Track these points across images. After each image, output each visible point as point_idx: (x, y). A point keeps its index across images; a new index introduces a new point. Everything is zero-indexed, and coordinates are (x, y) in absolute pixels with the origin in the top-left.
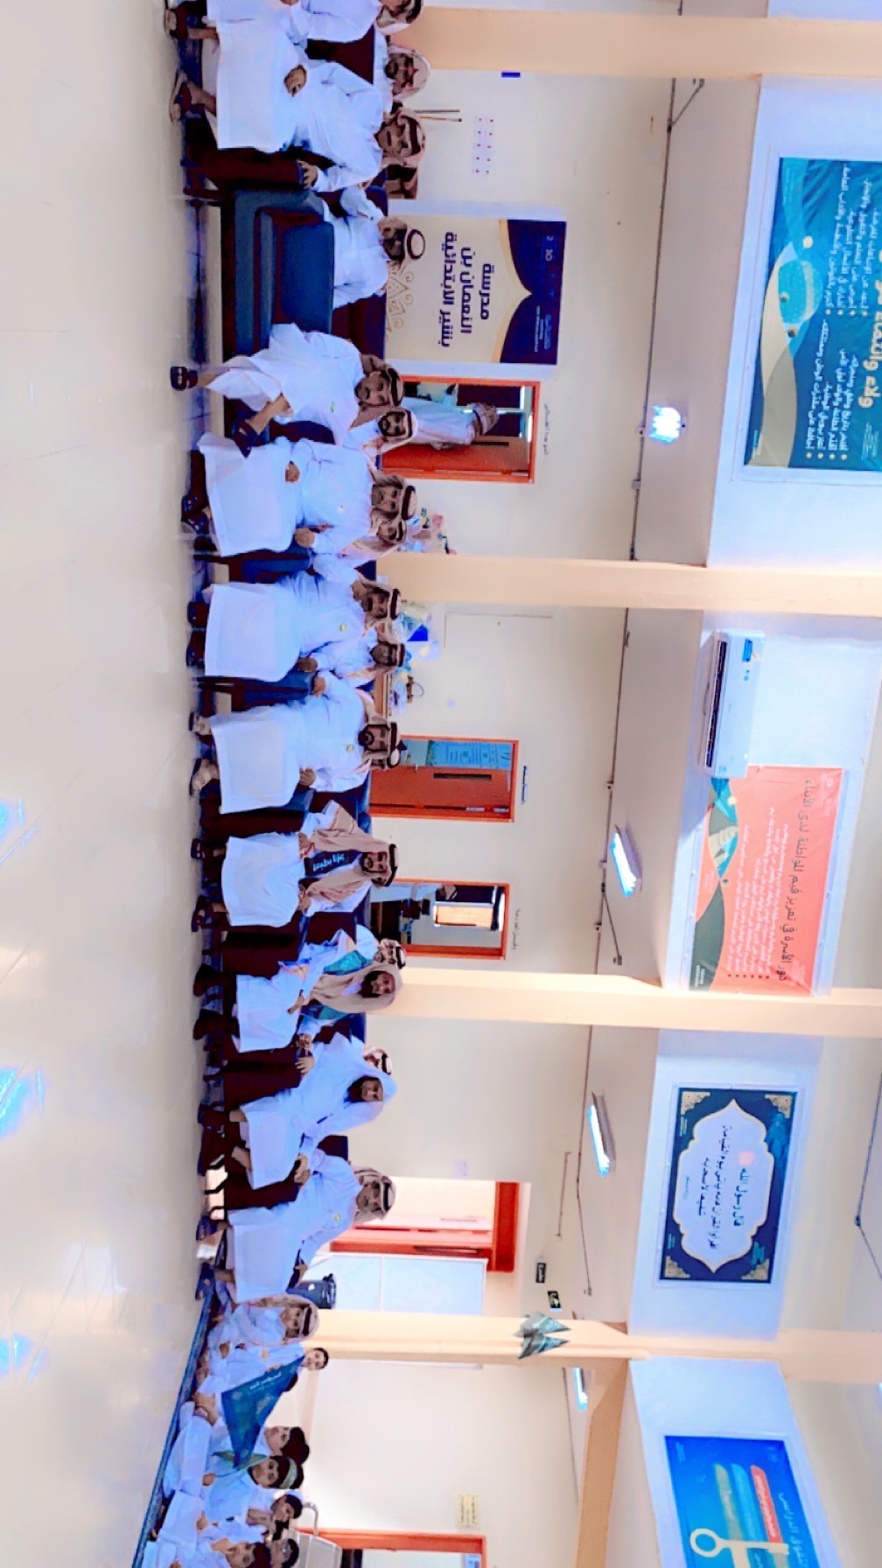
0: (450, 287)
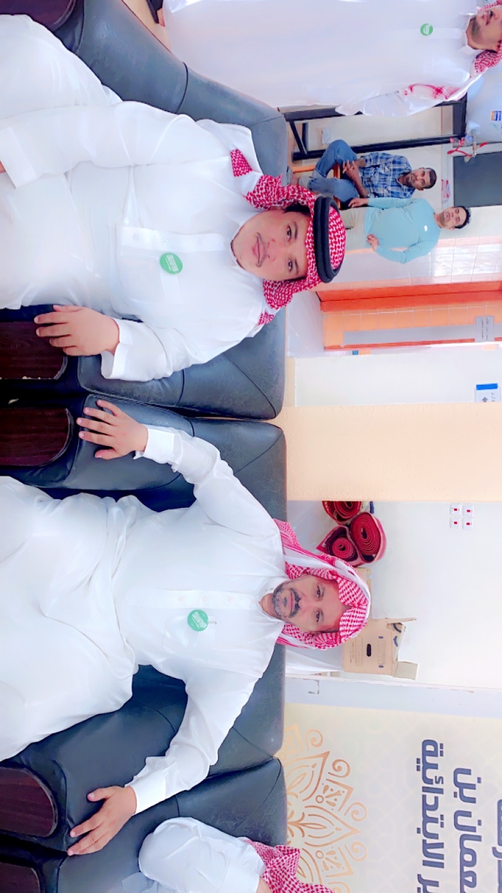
0: (435, 836)
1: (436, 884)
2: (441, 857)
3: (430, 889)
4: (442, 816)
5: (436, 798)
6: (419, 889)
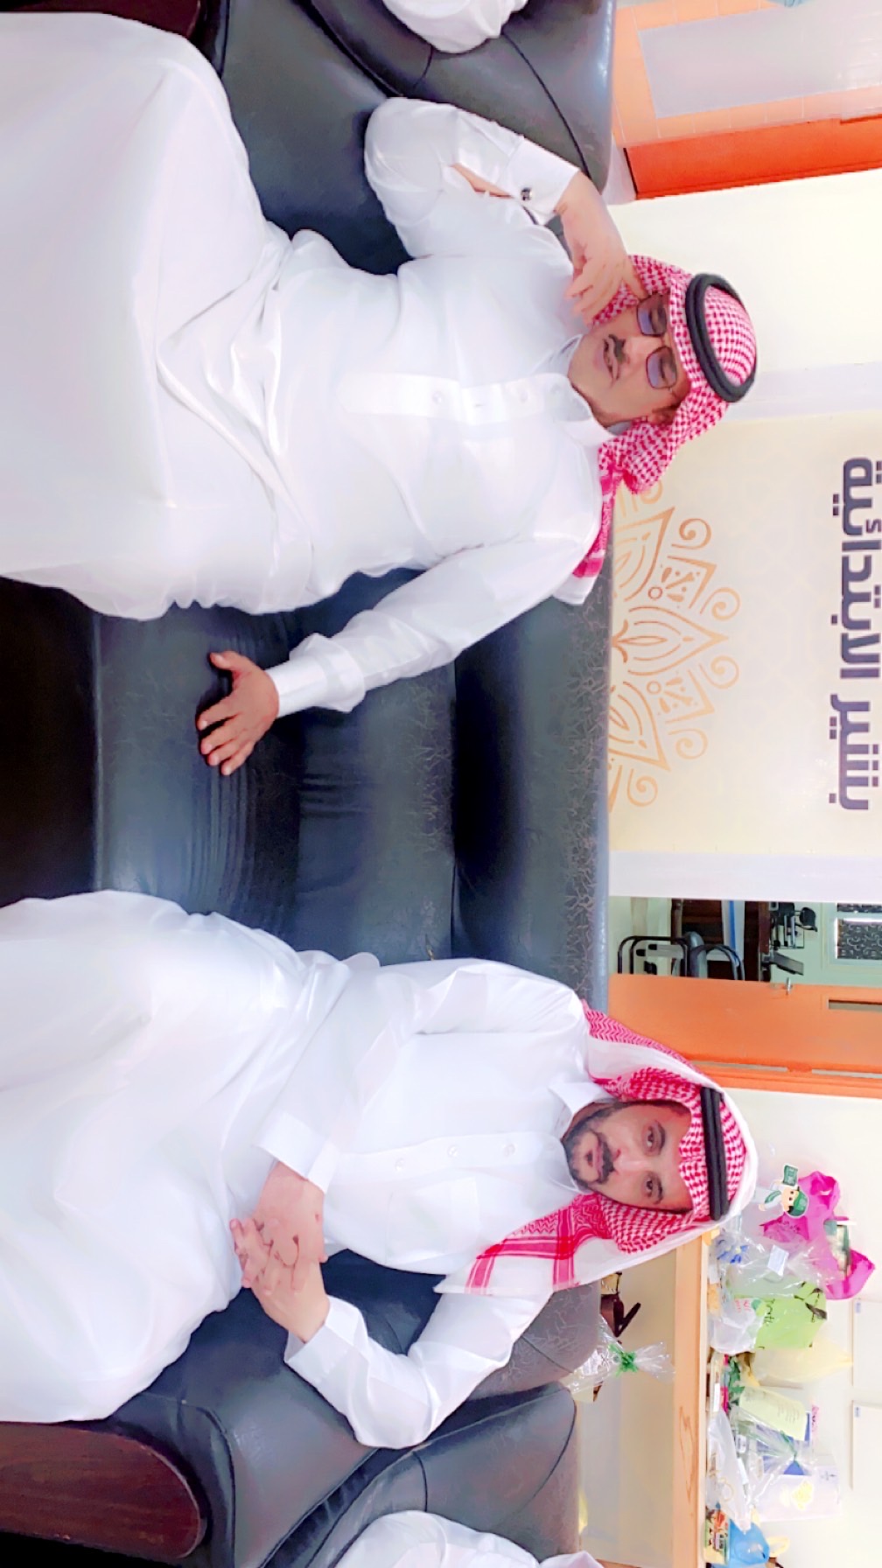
0: (865, 625)
1: (863, 707)
2: (874, 658)
3: (853, 717)
4: (877, 588)
5: (868, 560)
6: (833, 721)
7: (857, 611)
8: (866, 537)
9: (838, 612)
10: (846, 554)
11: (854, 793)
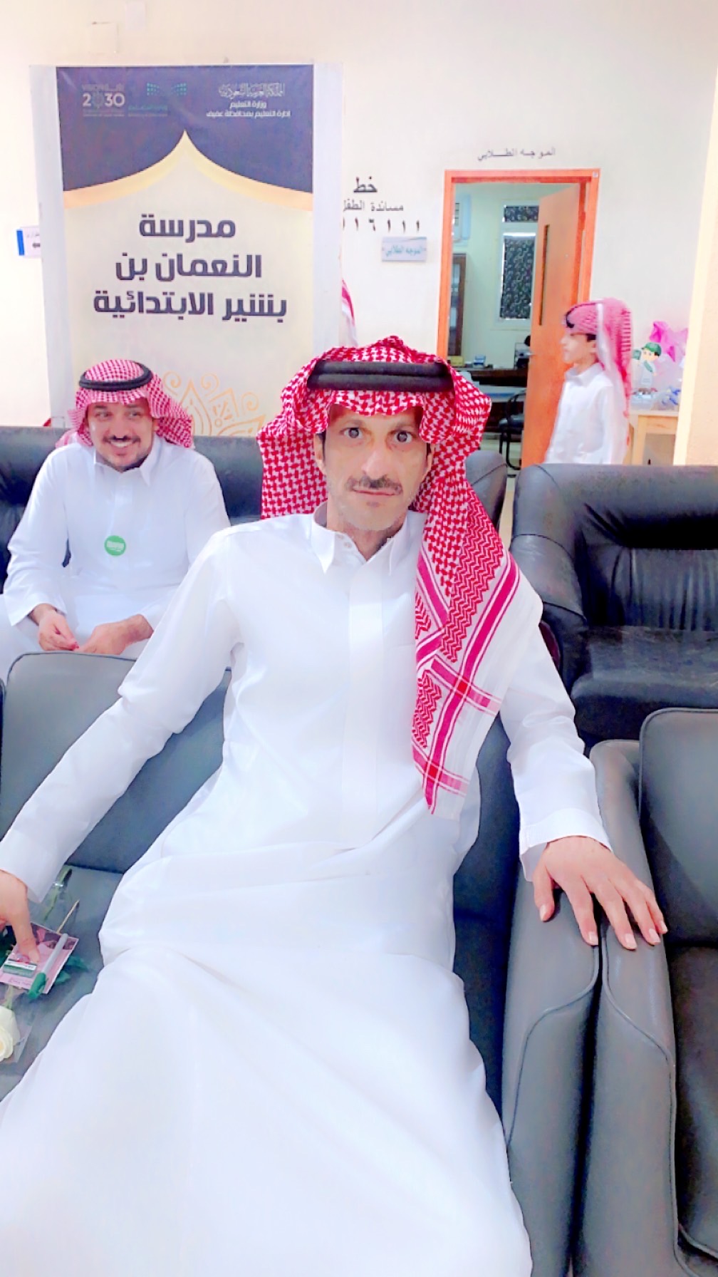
0: (184, 301)
1: (229, 303)
2: (202, 296)
3: (235, 308)
4: (165, 293)
5: (148, 299)
6: (237, 320)
7: (176, 305)
8: (136, 300)
9: (176, 316)
10: (145, 310)
11: (277, 309)
